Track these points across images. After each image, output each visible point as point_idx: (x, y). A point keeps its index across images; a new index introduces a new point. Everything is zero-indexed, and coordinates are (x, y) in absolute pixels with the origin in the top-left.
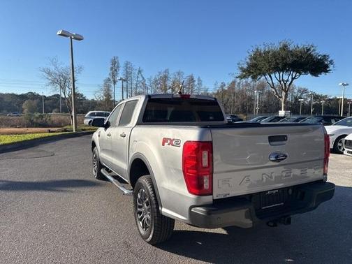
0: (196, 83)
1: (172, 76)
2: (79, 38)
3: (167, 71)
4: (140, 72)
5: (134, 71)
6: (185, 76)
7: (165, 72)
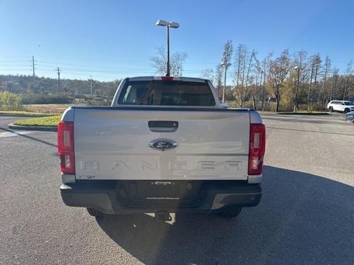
0: (322, 64)
1: (292, 58)
2: (175, 26)
3: (286, 52)
4: (253, 55)
5: (247, 55)
6: (308, 56)
7: (284, 53)
